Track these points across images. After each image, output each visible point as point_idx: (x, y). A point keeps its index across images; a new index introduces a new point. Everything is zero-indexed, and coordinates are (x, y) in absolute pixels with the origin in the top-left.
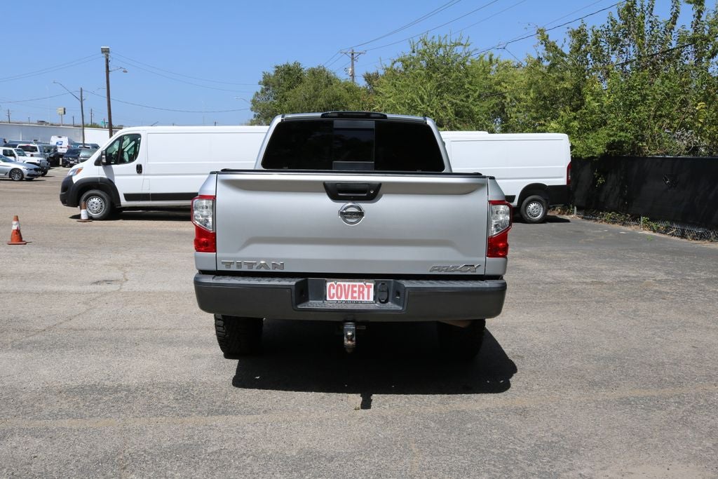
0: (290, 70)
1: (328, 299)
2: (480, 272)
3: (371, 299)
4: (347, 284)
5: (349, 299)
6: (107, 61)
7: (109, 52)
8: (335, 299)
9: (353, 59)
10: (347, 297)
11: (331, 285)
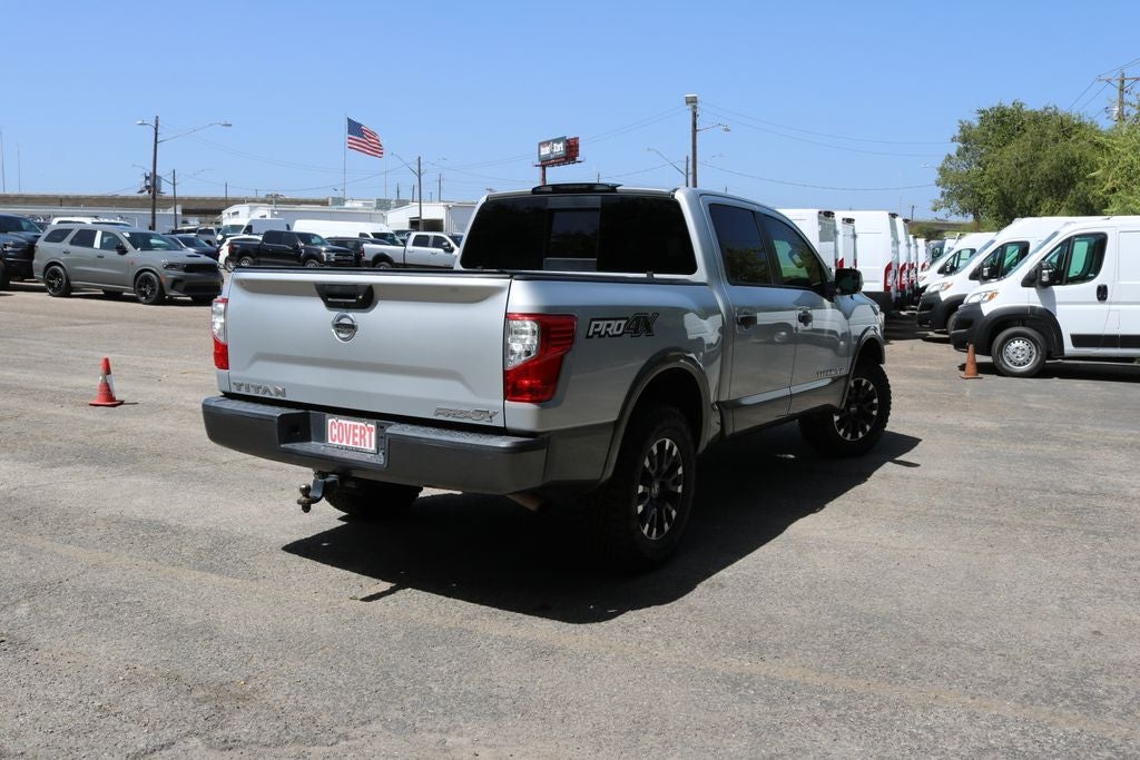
0: (1004, 115)
1: (330, 441)
2: (498, 422)
3: (373, 448)
4: (348, 423)
5: (351, 445)
6: (695, 115)
7: (696, 102)
8: (337, 442)
9: (1122, 90)
10: (348, 442)
11: (332, 423)
